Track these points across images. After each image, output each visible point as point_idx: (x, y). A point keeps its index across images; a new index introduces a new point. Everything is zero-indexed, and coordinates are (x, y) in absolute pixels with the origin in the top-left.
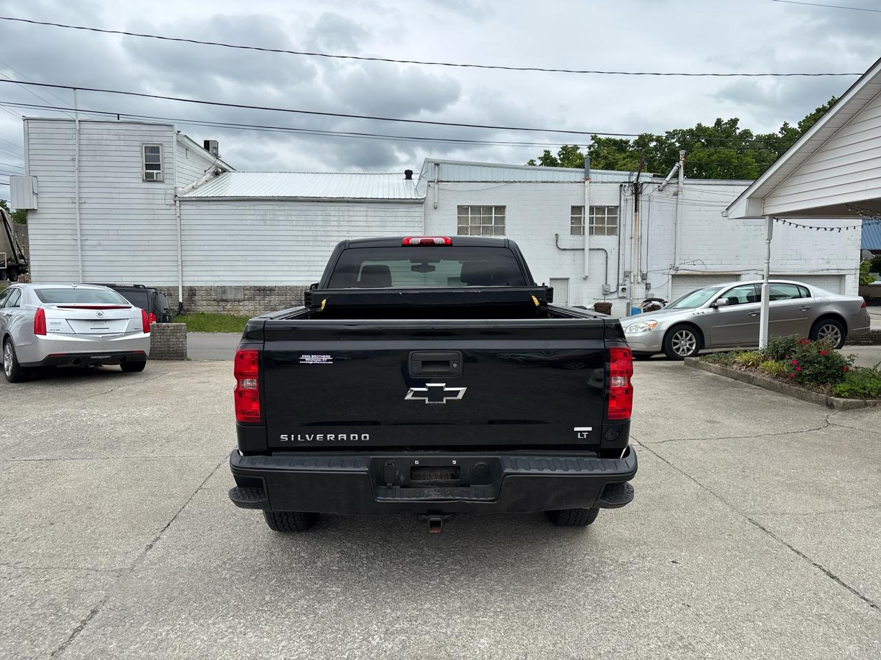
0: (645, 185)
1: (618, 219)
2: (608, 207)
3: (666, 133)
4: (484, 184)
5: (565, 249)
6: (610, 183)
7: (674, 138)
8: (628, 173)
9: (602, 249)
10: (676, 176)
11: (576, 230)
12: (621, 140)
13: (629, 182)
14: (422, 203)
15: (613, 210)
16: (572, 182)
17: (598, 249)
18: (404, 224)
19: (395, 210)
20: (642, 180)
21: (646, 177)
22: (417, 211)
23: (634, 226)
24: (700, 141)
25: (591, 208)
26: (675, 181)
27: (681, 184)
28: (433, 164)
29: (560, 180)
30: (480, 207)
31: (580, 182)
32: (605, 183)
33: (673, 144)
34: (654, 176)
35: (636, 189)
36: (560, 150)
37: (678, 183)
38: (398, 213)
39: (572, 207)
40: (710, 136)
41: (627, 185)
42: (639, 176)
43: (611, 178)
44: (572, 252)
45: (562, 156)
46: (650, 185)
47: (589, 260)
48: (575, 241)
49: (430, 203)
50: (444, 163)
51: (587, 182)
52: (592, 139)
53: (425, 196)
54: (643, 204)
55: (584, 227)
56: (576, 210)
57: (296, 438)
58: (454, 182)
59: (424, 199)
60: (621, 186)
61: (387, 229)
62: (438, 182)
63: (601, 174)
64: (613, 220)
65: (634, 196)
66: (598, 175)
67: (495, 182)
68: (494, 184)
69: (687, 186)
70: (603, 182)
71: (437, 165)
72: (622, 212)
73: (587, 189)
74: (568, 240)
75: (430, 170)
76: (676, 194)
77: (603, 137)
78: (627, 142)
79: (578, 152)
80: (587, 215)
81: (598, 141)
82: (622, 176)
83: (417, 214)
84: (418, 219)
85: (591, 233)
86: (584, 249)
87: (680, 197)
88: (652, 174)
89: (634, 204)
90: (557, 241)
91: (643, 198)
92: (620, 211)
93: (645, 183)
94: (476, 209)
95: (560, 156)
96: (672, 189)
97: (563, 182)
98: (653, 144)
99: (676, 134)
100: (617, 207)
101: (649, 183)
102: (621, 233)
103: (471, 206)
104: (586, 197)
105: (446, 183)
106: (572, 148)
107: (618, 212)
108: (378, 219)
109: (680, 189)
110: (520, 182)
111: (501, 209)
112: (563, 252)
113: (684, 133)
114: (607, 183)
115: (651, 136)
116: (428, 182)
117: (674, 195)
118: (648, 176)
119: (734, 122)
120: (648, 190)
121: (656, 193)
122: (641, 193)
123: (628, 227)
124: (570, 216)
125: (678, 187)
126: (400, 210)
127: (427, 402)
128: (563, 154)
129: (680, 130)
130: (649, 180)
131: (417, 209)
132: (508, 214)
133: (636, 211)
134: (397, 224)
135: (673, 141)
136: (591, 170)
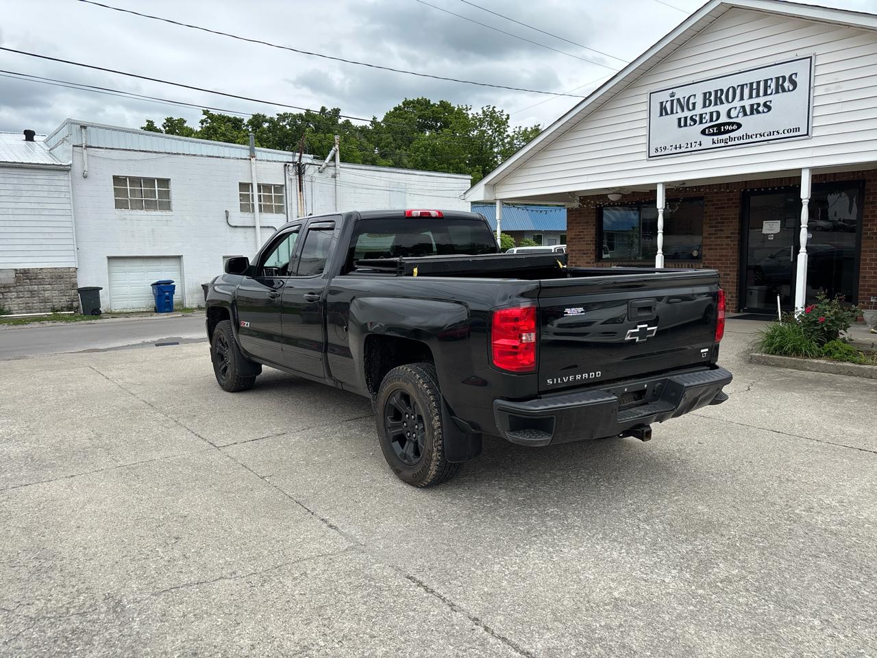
0: (307, 166)
1: (285, 197)
2: (274, 185)
3: (278, 115)
4: (143, 153)
5: (236, 227)
6: (275, 161)
7: (284, 121)
8: (291, 153)
9: (272, 227)
10: (333, 159)
11: (246, 207)
12: (235, 118)
13: (293, 162)
14: (68, 171)
15: (279, 188)
16: (238, 159)
17: (268, 227)
18: (45, 194)
19: (33, 177)
20: (304, 161)
21: (307, 158)
22: (62, 179)
23: (299, 206)
24: (310, 126)
25: (259, 186)
26: (332, 164)
27: (338, 167)
28: (79, 126)
29: (226, 156)
30: (139, 179)
31: (246, 159)
32: (270, 161)
33: (285, 126)
34: (314, 158)
35: (300, 169)
36: (165, 121)
37: (335, 166)
38: (36, 181)
39: (240, 183)
40: (319, 122)
41: (291, 165)
42: (300, 157)
43: (275, 157)
44: (243, 229)
45: (167, 128)
46: (311, 166)
47: (261, 237)
48: (246, 219)
49: (78, 169)
50: (92, 126)
51: (253, 160)
52: (204, 114)
53: (70, 162)
54: (306, 184)
55: (253, 205)
56: (244, 186)
57: (557, 381)
58: (107, 148)
59: (70, 165)
60: (286, 165)
61: (23, 199)
62: (86, 147)
63: (265, 152)
64: (280, 199)
65: (298, 176)
66: (263, 153)
67: (156, 152)
68: (155, 154)
69: (342, 169)
70: (268, 161)
71: (85, 127)
72: (288, 191)
73: (253, 166)
74: (238, 217)
75: (74, 132)
76: (334, 176)
77: (215, 113)
78: (241, 121)
79: (185, 125)
80: (256, 193)
81: (211, 117)
82: (286, 156)
83: (63, 183)
84: (63, 189)
85: (260, 211)
86: (255, 227)
87: (337, 179)
88: (312, 156)
89: (298, 184)
90: (227, 218)
91: (306, 178)
92: (286, 190)
93: (307, 164)
94: (135, 181)
95: (165, 128)
96: (331, 171)
97: (229, 158)
98: (266, 125)
99: (287, 117)
100: (283, 185)
101: (311, 164)
102: (289, 212)
103: (130, 178)
104: (254, 175)
105: (97, 149)
106: (178, 120)
107: (284, 191)
108: (10, 187)
109: (337, 172)
110: (184, 154)
111: (165, 182)
112: (233, 229)
113: (295, 117)
114: (272, 161)
115: (264, 116)
116: (73, 146)
117: (332, 177)
118: (308, 158)
119: (337, 111)
120: (310, 171)
121: (317, 174)
122: (304, 173)
123: (295, 206)
124: (239, 193)
125: (336, 170)
126: (38, 177)
127: (637, 340)
128: (168, 126)
129: (290, 114)
130: (310, 161)
131: (62, 177)
132: (173, 187)
133: (300, 191)
134: (36, 194)
135: (284, 123)
136: (256, 148)
